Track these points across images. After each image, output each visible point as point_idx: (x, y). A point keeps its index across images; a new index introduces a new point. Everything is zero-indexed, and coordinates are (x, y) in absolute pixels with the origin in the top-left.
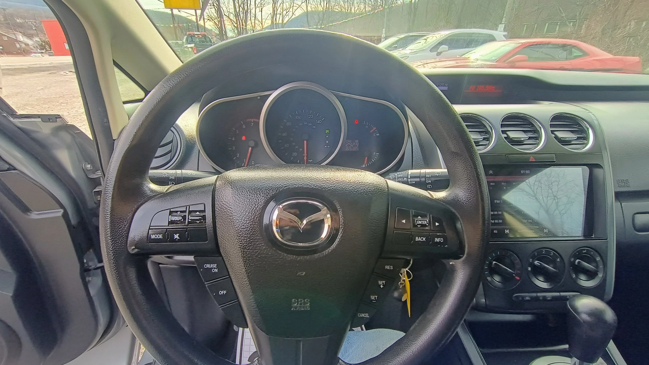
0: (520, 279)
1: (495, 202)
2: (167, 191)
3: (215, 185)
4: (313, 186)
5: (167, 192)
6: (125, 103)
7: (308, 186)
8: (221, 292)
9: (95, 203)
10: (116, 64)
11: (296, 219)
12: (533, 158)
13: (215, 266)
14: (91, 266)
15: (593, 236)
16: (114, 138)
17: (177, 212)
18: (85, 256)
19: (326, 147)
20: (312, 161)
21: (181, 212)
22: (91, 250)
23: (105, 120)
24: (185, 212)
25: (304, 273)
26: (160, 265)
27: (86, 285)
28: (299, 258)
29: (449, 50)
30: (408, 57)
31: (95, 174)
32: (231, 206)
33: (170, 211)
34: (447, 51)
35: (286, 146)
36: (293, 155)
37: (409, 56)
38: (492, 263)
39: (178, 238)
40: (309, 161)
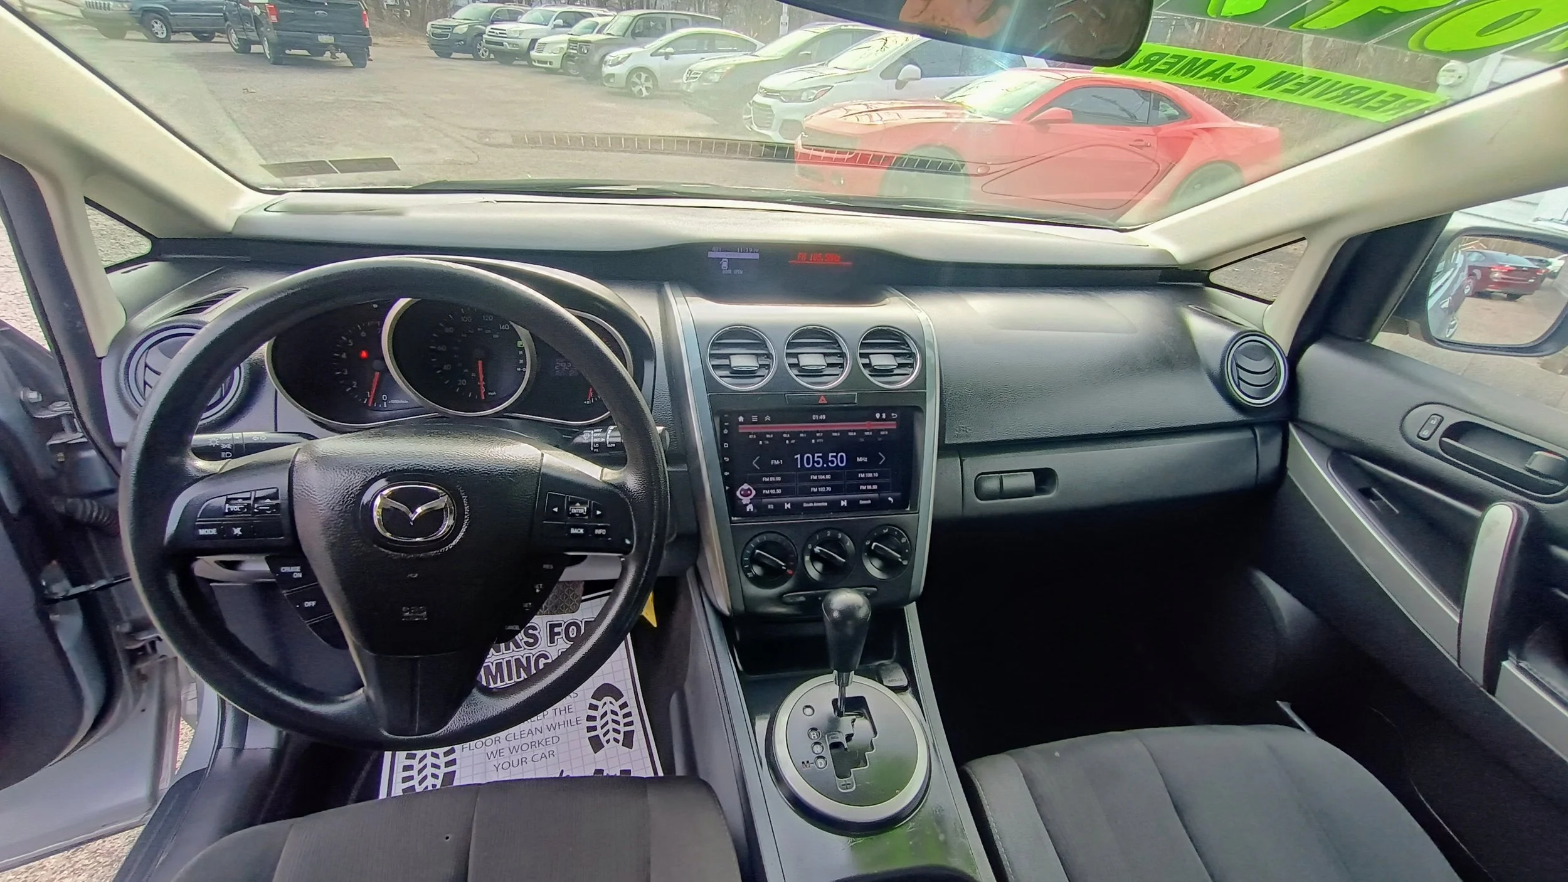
0: (793, 572)
1: (772, 463)
2: (221, 470)
3: (293, 462)
4: (428, 467)
5: (222, 472)
6: (109, 270)
7: (421, 467)
8: (308, 604)
9: (54, 468)
10: (88, 201)
11: (403, 508)
12: (824, 399)
13: (298, 569)
14: (56, 594)
15: (908, 509)
16: (99, 355)
17: (236, 499)
18: (43, 575)
19: (519, 369)
20: (494, 393)
21: (244, 499)
22: (54, 562)
23: (79, 323)
24: (249, 499)
25: (417, 575)
26: (211, 584)
27: (50, 630)
28: (409, 557)
29: (921, 77)
30: (833, 86)
31: (48, 409)
32: (314, 493)
33: (227, 499)
34: (918, 79)
35: (446, 367)
36: (459, 384)
37: (835, 85)
38: (755, 552)
39: (240, 533)
40: (489, 393)
